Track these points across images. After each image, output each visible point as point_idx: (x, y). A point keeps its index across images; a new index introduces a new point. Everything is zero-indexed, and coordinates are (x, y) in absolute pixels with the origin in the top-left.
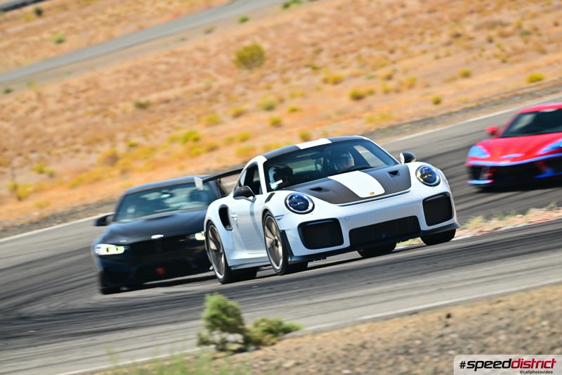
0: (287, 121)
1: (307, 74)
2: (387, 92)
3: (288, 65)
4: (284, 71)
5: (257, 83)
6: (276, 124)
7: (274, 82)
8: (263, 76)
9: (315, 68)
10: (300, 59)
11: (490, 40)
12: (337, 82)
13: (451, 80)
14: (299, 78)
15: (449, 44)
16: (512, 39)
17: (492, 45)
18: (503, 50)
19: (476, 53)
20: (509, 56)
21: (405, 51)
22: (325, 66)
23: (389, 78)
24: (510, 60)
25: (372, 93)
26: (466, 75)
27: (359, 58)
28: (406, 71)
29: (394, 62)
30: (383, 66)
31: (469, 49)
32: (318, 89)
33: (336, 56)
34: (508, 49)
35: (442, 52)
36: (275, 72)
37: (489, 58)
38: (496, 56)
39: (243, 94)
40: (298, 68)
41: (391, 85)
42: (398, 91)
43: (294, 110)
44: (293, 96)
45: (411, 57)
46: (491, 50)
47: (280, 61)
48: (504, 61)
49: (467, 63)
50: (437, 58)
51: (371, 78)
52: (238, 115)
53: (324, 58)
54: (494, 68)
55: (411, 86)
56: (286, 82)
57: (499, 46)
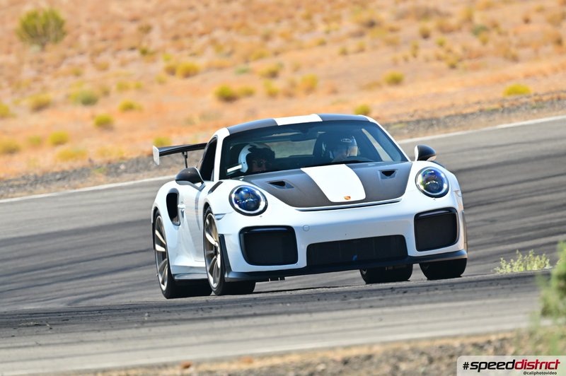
0: (120, 122)
1: (133, 60)
2: (272, 95)
3: (101, 45)
4: (97, 53)
5: (57, 66)
6: (105, 125)
7: (82, 66)
8: (64, 57)
9: (144, 52)
10: (117, 38)
11: (426, 36)
12: (188, 74)
13: (372, 86)
14: (123, 64)
15: (360, 34)
16: (459, 36)
17: (429, 42)
18: (449, 51)
19: (406, 51)
20: (460, 60)
21: (287, 38)
22: (162, 50)
23: (273, 75)
24: (460, 65)
25: (249, 94)
26: (396, 81)
27: (214, 42)
28: (297, 69)
29: (277, 53)
30: (261, 57)
31: (393, 44)
32: (161, 82)
33: (176, 38)
34: (457, 50)
35: (352, 44)
36: (81, 53)
37: (427, 60)
38: (439, 59)
39: (36, 80)
40: (119, 50)
41: (278, 84)
42: (289, 95)
43: (129, 108)
44: (123, 88)
45: (301, 48)
46: (428, 49)
47: (84, 38)
48: (453, 67)
49: (395, 63)
50: (344, 53)
51: (244, 71)
52: (40, 107)
53: (156, 39)
54: (439, 74)
55: (310, 89)
56: (104, 68)
57: (441, 44)
